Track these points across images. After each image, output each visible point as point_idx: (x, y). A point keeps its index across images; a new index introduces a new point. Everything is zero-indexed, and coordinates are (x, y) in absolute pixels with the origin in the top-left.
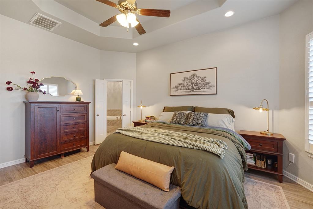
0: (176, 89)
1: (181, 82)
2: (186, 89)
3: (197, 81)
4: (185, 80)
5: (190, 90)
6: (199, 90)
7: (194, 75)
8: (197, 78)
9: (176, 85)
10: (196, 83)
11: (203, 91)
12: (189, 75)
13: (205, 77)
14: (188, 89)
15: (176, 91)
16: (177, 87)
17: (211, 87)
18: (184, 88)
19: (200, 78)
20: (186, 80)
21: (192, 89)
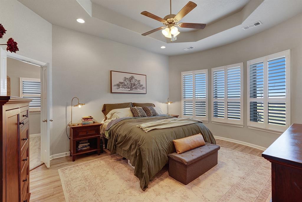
0: (117, 87)
1: (122, 81)
2: (127, 88)
3: (135, 83)
4: (125, 80)
5: (129, 89)
6: (136, 90)
7: (132, 78)
8: (134, 80)
9: (118, 83)
10: (134, 84)
11: (139, 91)
12: (128, 76)
13: (140, 81)
14: (128, 88)
15: (118, 88)
16: (118, 85)
17: (143, 88)
18: (125, 87)
19: (137, 80)
20: (127, 80)
21: (131, 88)
